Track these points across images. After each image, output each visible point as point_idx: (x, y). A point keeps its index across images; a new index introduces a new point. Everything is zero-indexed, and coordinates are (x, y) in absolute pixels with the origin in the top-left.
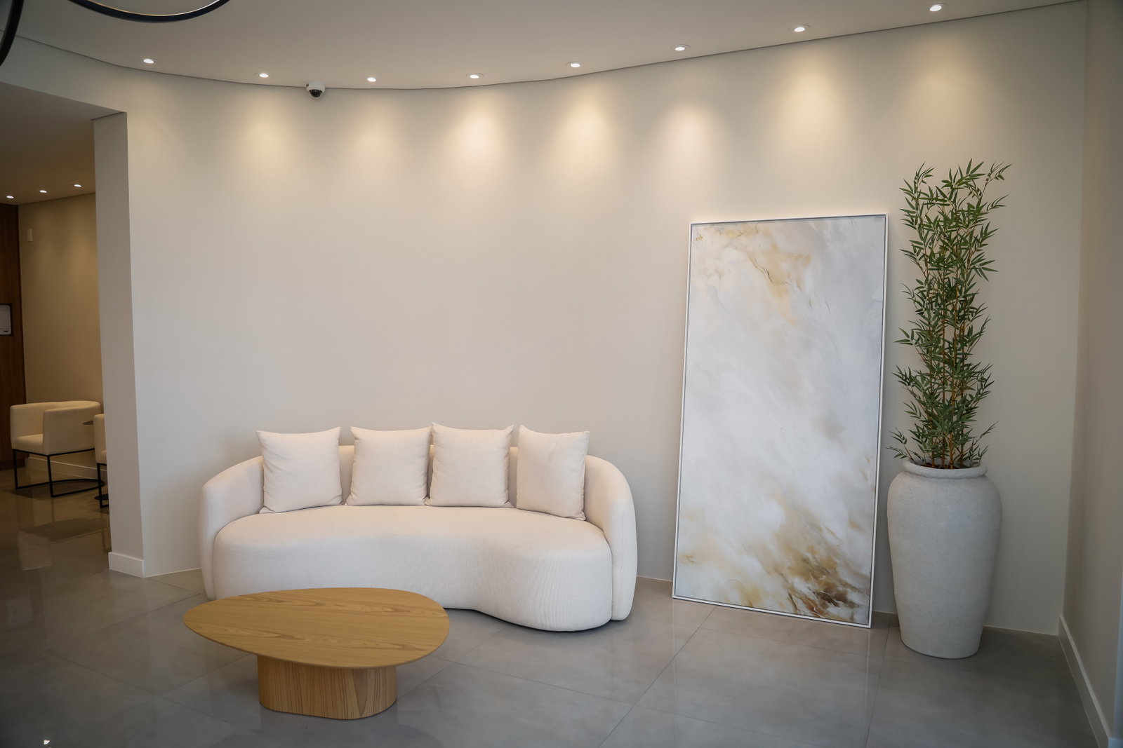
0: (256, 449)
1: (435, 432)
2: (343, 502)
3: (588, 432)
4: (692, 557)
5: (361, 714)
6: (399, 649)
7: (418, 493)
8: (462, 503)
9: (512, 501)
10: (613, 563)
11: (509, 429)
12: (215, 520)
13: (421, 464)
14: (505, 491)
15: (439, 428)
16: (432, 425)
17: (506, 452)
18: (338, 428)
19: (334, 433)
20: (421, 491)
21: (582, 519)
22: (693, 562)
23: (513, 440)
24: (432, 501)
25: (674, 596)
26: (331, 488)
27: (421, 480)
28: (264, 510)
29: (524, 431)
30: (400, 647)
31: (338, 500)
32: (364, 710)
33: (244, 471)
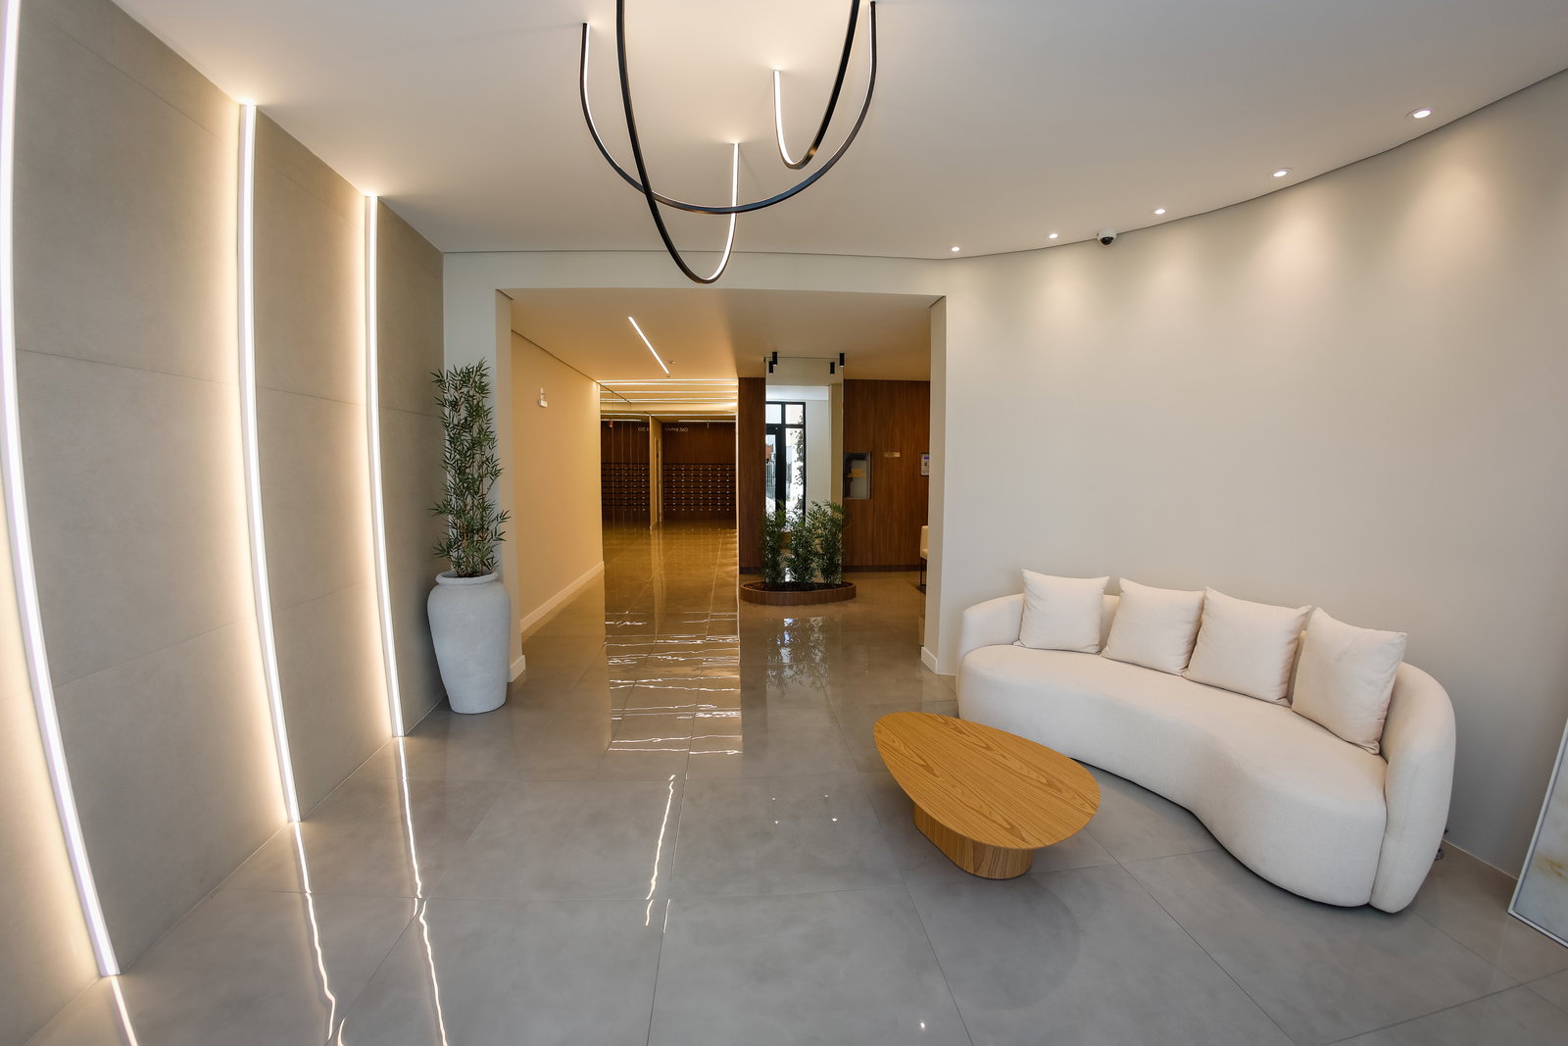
0: (1019, 586)
1: (1207, 599)
2: (1099, 652)
3: (1405, 634)
4: (1560, 867)
5: (975, 871)
6: (1005, 829)
7: (1175, 661)
8: (1225, 685)
9: (1288, 697)
10: (1386, 830)
11: (1303, 610)
12: (970, 641)
13: (1187, 630)
14: (1282, 684)
15: (1215, 597)
16: (1206, 590)
17: (1293, 637)
18: (1108, 578)
19: (1103, 581)
20: (1181, 660)
21: (1373, 752)
22: (1560, 875)
23: (1304, 623)
24: (1187, 673)
25: (1511, 911)
26: (1089, 636)
27: (1182, 647)
28: (1018, 643)
29: (1320, 617)
30: (1008, 827)
31: (1095, 649)
32: (979, 867)
33: (1007, 604)
